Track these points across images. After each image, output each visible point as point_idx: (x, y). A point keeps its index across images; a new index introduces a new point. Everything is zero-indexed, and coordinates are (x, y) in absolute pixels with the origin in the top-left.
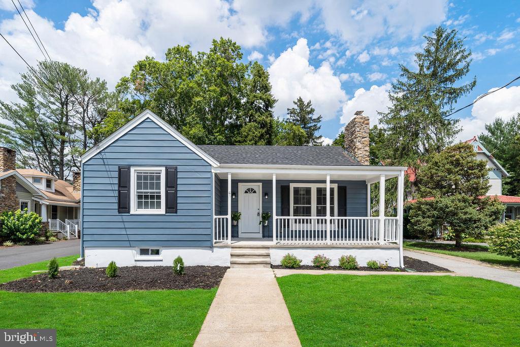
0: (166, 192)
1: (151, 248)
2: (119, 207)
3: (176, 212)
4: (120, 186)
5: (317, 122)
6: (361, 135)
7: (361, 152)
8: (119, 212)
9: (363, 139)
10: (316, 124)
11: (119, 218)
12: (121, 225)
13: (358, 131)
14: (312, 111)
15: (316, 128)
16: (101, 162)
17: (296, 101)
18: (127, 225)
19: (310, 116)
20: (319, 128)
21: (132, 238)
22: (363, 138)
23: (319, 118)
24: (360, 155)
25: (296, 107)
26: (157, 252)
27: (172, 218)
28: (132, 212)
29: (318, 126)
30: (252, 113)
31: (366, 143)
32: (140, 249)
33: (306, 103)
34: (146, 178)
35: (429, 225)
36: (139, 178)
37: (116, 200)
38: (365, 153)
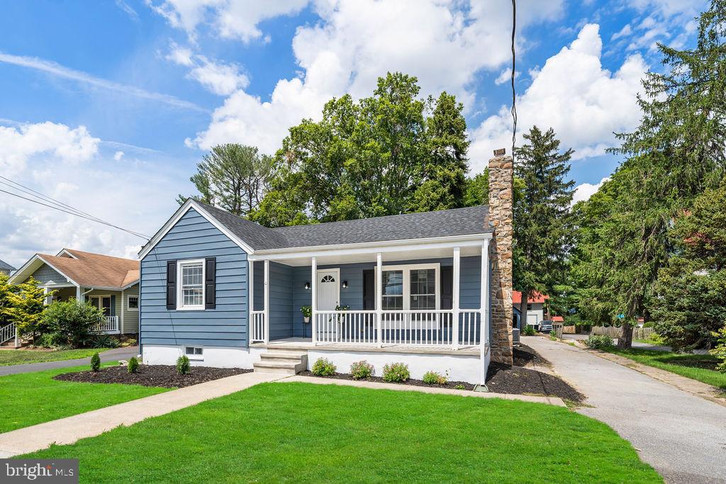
0: (206, 285)
1: (195, 347)
2: (168, 304)
3: (215, 308)
4: (168, 282)
5: (564, 161)
6: (497, 187)
7: (498, 212)
8: (168, 308)
9: (502, 192)
10: (561, 164)
11: (167, 315)
12: (169, 322)
13: (492, 181)
14: (554, 145)
15: (562, 170)
16: (153, 258)
17: (529, 133)
18: (175, 322)
19: (552, 152)
20: (568, 169)
21: (178, 335)
22: (501, 190)
23: (567, 154)
24: (497, 216)
25: (529, 142)
26: (199, 351)
27: (211, 314)
28: (178, 308)
29: (565, 167)
30: (430, 167)
31: (506, 197)
32: (187, 348)
33: (543, 134)
34: (190, 271)
35: (678, 324)
36: (185, 271)
37: (165, 296)
38: (503, 212)
